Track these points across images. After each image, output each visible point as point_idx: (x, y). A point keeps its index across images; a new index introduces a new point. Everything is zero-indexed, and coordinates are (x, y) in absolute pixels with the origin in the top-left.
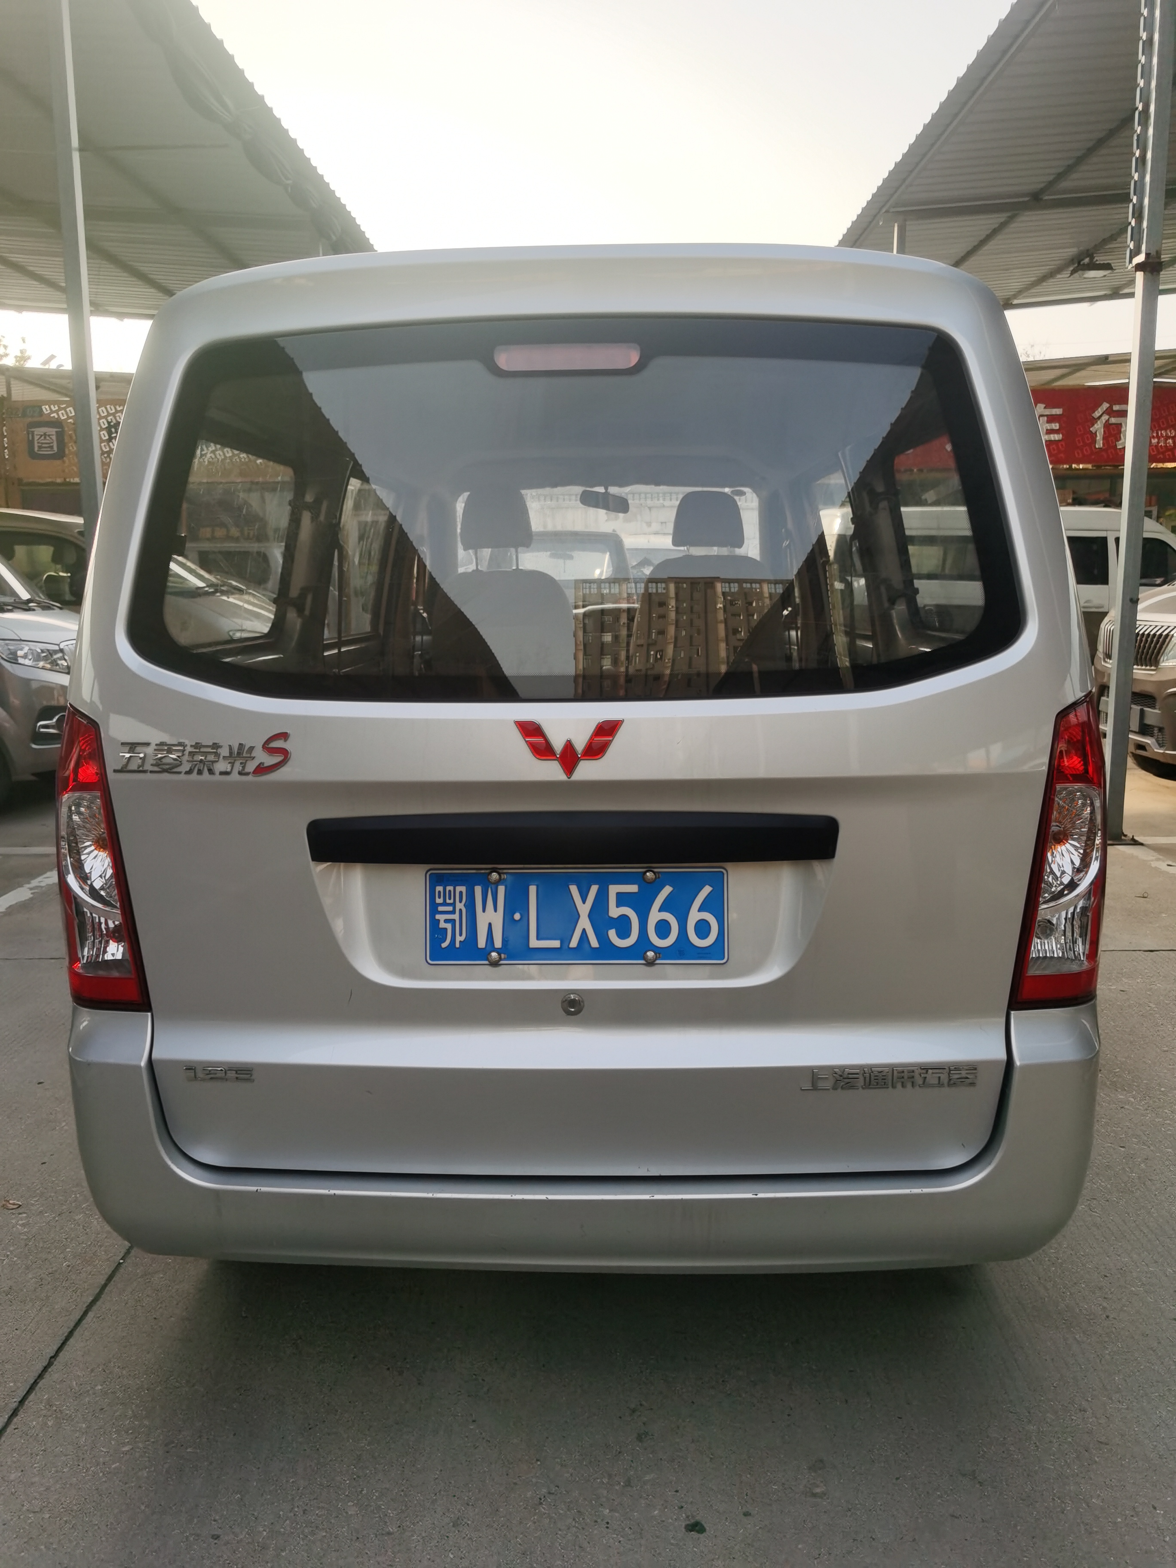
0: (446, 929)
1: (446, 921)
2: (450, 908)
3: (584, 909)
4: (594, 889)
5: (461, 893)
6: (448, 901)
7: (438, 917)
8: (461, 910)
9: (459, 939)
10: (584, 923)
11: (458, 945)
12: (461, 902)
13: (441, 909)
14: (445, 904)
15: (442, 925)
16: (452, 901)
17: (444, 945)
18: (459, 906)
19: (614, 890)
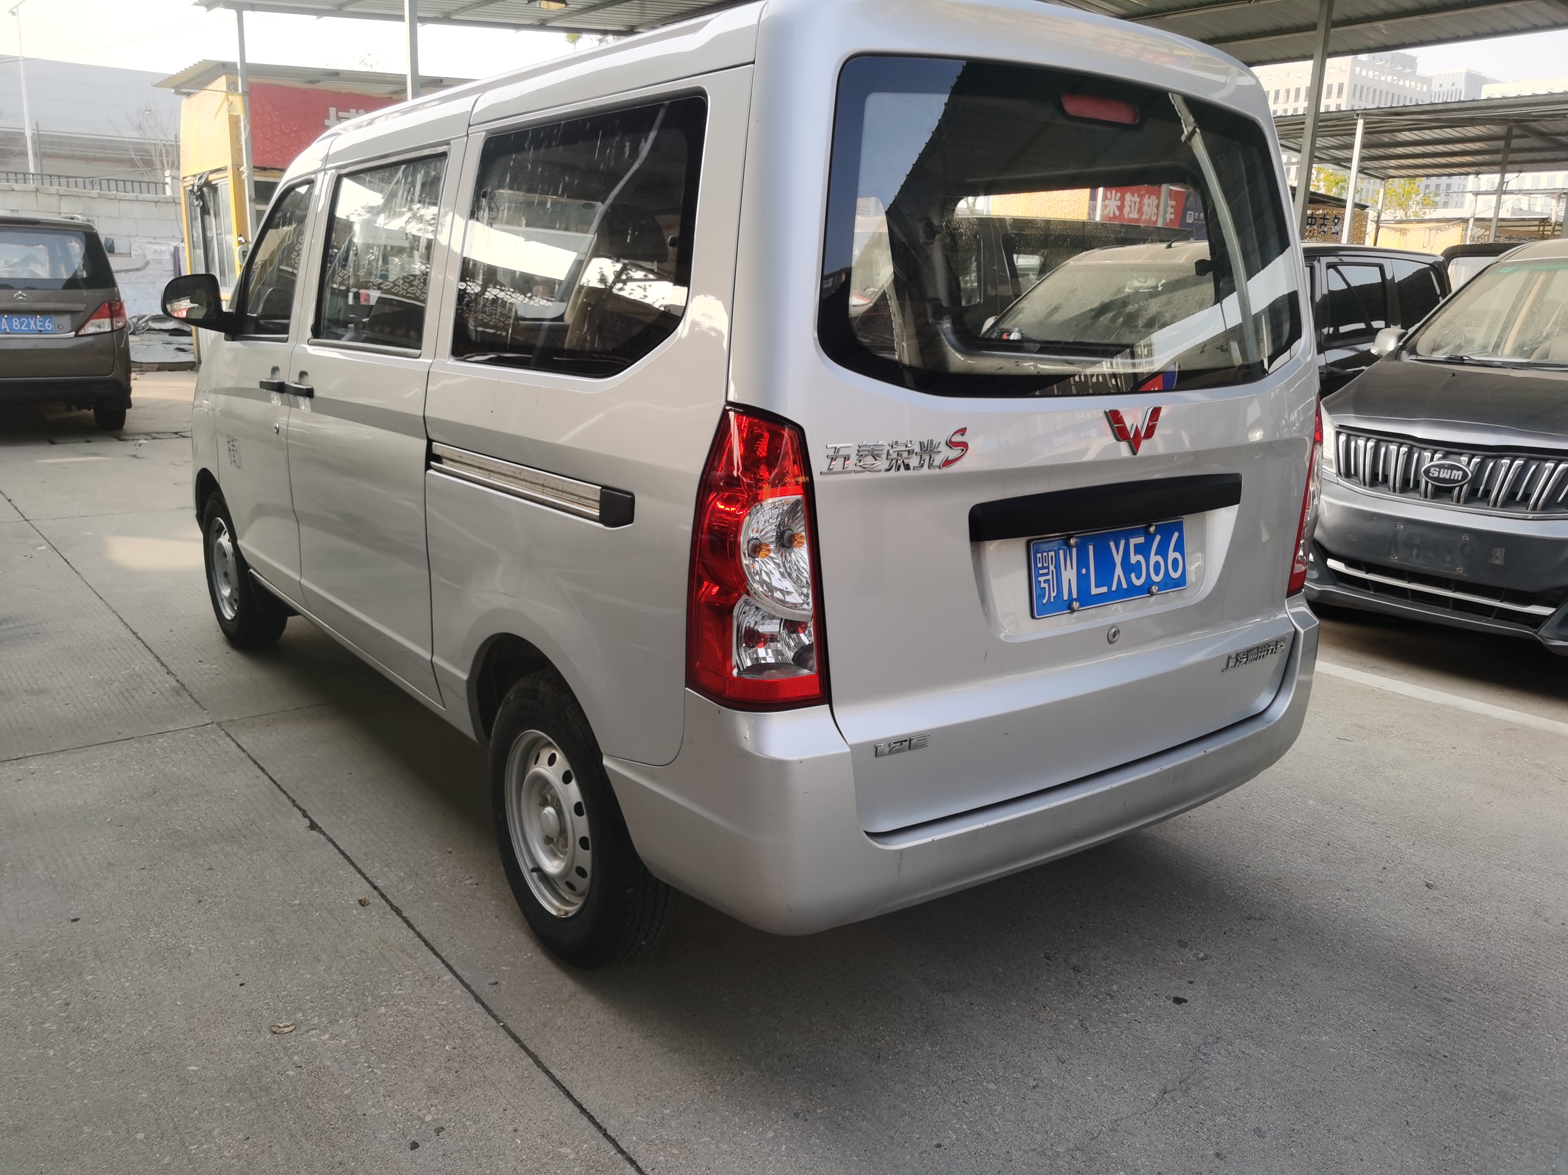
0: (1045, 588)
1: (1045, 581)
2: (1046, 571)
3: (1118, 559)
4: (1123, 543)
5: (1052, 556)
6: (1045, 565)
7: (1040, 579)
8: (1052, 571)
9: (1053, 594)
10: (1119, 571)
11: (1052, 601)
12: (1052, 564)
13: (1041, 572)
14: (1043, 568)
15: (1043, 585)
16: (1047, 565)
17: (1045, 601)
18: (1052, 568)
19: (1133, 541)
